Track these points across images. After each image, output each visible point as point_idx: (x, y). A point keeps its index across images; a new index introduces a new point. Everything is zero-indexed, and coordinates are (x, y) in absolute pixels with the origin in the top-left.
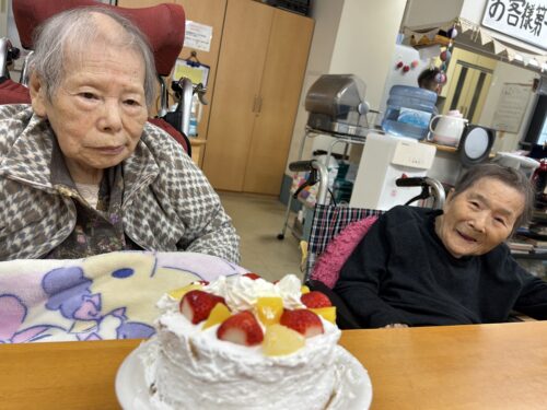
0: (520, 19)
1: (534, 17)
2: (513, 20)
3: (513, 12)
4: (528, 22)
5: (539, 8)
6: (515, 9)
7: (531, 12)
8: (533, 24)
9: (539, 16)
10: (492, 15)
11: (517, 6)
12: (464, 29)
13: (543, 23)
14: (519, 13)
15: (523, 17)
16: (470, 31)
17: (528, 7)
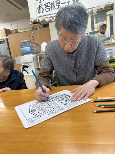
0: (50, 8)
1: (55, 4)
2: (48, 10)
3: (47, 8)
4: (54, 7)
5: (56, 1)
6: (47, 7)
7: (54, 4)
8: (56, 7)
9: (57, 3)
10: (40, 13)
11: (47, 5)
12: (33, 21)
13: (60, 4)
14: (49, 7)
15: (51, 7)
16: (35, 20)
17: (51, 3)
